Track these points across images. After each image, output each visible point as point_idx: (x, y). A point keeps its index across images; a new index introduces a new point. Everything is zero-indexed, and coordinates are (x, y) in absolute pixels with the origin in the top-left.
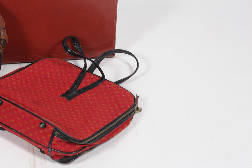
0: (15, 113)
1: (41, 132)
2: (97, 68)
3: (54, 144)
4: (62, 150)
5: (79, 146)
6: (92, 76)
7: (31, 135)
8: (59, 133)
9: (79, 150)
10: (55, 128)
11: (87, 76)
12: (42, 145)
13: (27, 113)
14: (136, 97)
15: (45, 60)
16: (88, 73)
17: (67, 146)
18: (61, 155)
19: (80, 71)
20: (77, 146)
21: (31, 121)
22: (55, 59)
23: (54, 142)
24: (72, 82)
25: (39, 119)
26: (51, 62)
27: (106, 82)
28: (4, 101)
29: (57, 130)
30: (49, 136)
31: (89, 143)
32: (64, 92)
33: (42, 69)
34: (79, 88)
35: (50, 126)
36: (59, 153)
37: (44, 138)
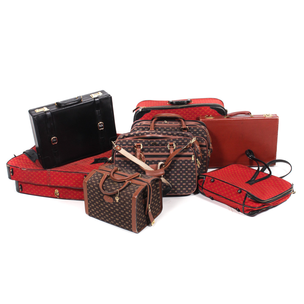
0: (222, 186)
1: (238, 195)
2: (267, 169)
3: (246, 202)
4: (251, 206)
5: (261, 204)
6: (264, 173)
7: (232, 198)
8: (249, 195)
9: (261, 207)
10: (247, 192)
11: (260, 173)
12: (238, 204)
13: (229, 185)
14: (292, 184)
15: (234, 165)
16: (260, 172)
17: (254, 204)
18: (250, 210)
19: (255, 171)
20: (260, 204)
21: (232, 190)
22: (240, 165)
23: (246, 201)
24: (251, 177)
25: (237, 188)
26: (237, 166)
27: (272, 176)
28: (215, 180)
29: (249, 193)
30: (243, 197)
31: (267, 203)
32: (247, 181)
33: (232, 169)
34: (256, 179)
35: (244, 192)
36: (249, 207)
37: (240, 199)
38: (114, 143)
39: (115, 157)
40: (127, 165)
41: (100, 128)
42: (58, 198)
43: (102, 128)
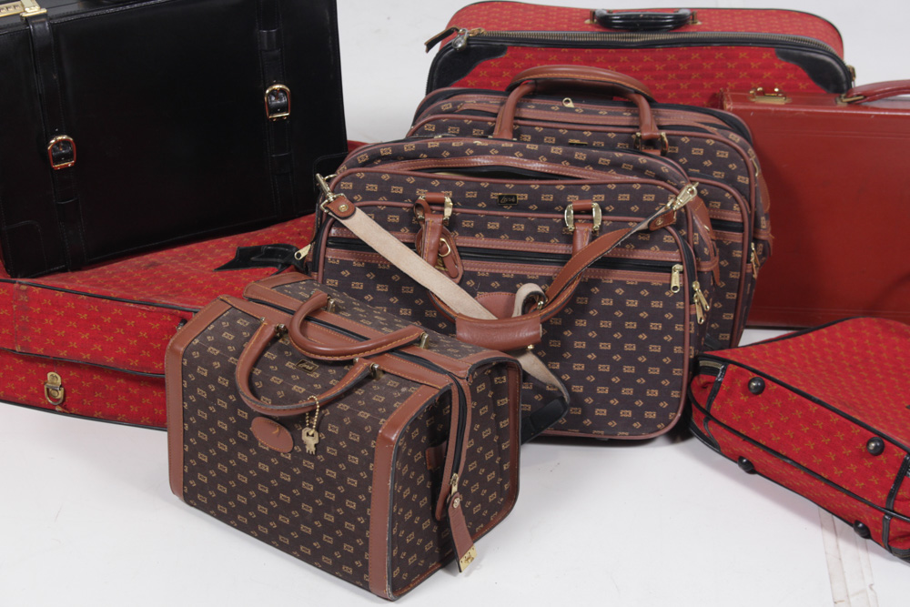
0: (798, 413)
1: (868, 464)
7: (838, 472)
10: (909, 454)
12: (866, 503)
13: (831, 415)
15: (863, 322)
22: (891, 322)
23: (902, 493)
25: (865, 431)
26: (878, 328)
28: (769, 384)
30: (891, 475)
33: (855, 341)
35: (896, 449)
37: (875, 480)
38: (328, 181)
39: (327, 245)
40: (379, 288)
41: (275, 110)
42: (58, 409)
43: (281, 112)
